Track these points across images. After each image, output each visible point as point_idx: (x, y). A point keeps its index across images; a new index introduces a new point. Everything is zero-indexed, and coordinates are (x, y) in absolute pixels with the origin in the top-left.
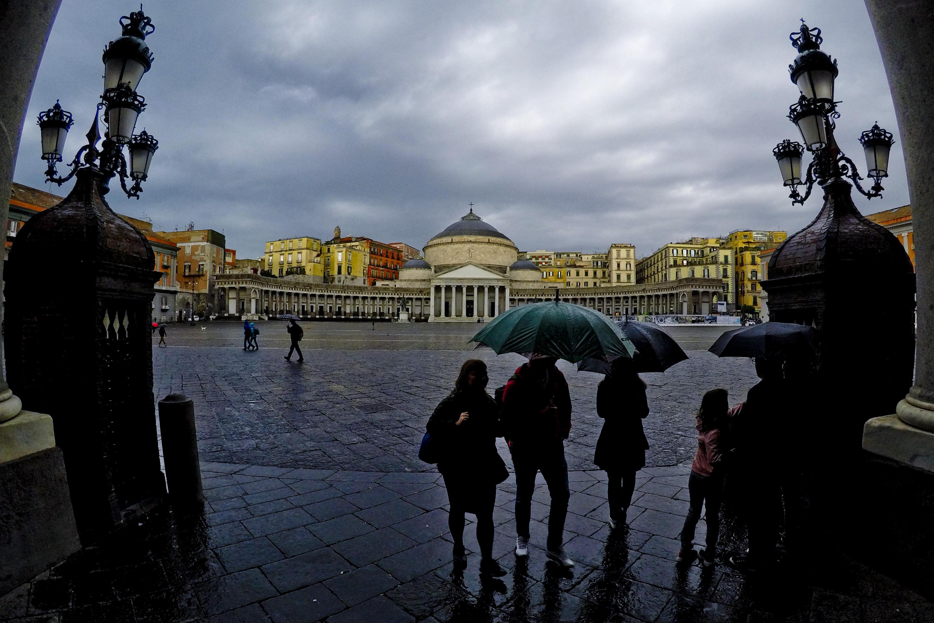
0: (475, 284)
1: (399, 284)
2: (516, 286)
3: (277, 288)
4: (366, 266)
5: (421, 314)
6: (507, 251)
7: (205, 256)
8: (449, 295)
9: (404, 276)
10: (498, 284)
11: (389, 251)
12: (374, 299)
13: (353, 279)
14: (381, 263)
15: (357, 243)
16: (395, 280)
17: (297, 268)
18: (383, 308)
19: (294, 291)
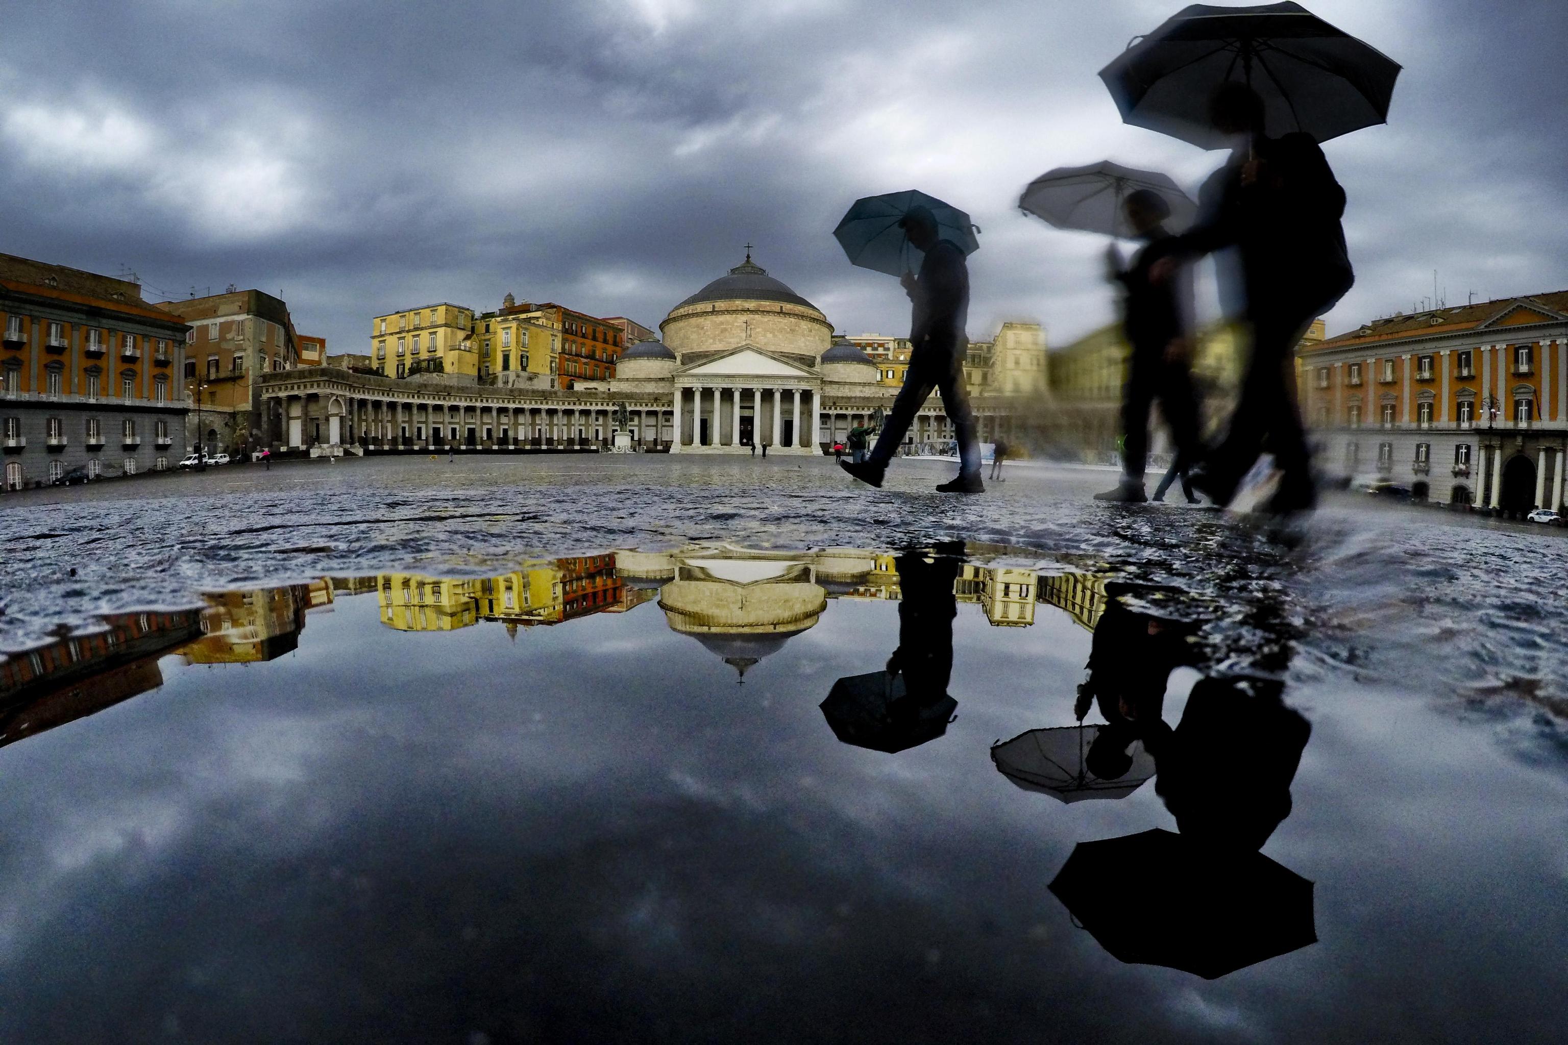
0: (757, 386)
1: (615, 386)
2: (832, 391)
3: (383, 395)
4: (555, 355)
5: (655, 440)
6: (815, 330)
7: (244, 340)
8: (707, 405)
9: (624, 371)
10: (798, 387)
11: (597, 329)
12: (569, 413)
13: (530, 379)
14: (584, 351)
15: (538, 314)
16: (609, 380)
17: (429, 361)
18: (587, 431)
19: (416, 401)
